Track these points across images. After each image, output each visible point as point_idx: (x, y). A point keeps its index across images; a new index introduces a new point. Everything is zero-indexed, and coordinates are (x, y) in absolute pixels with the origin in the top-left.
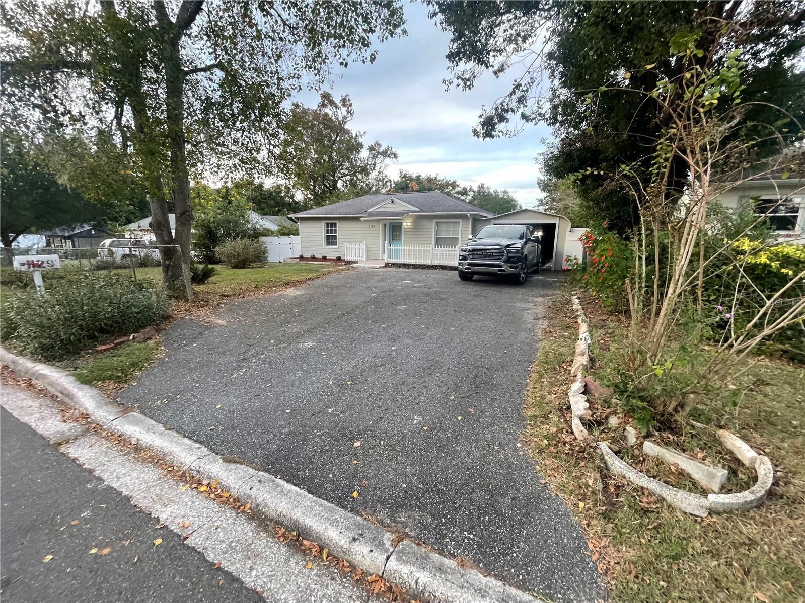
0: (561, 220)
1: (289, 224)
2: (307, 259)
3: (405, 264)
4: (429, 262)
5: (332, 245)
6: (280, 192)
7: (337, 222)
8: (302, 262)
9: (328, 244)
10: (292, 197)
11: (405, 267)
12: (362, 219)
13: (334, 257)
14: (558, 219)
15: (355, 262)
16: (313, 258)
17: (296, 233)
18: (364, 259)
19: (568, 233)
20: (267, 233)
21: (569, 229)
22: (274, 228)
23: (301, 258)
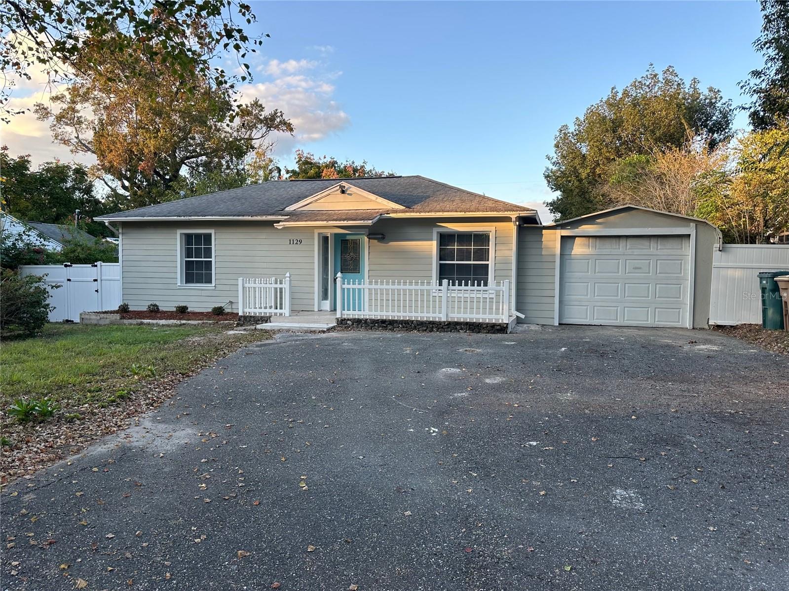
0: (700, 228)
1: (86, 240)
2: (139, 315)
3: (383, 321)
4: (442, 317)
5: (199, 281)
6: (64, 180)
7: (211, 231)
8: (126, 321)
9: (189, 279)
10: (89, 190)
11: (385, 328)
12: (279, 226)
13: (208, 307)
14: (693, 225)
15: (266, 319)
16: (154, 312)
17: (111, 256)
18: (286, 311)
19: (716, 255)
20: (38, 257)
21: (717, 245)
22: (53, 246)
23: (124, 310)
